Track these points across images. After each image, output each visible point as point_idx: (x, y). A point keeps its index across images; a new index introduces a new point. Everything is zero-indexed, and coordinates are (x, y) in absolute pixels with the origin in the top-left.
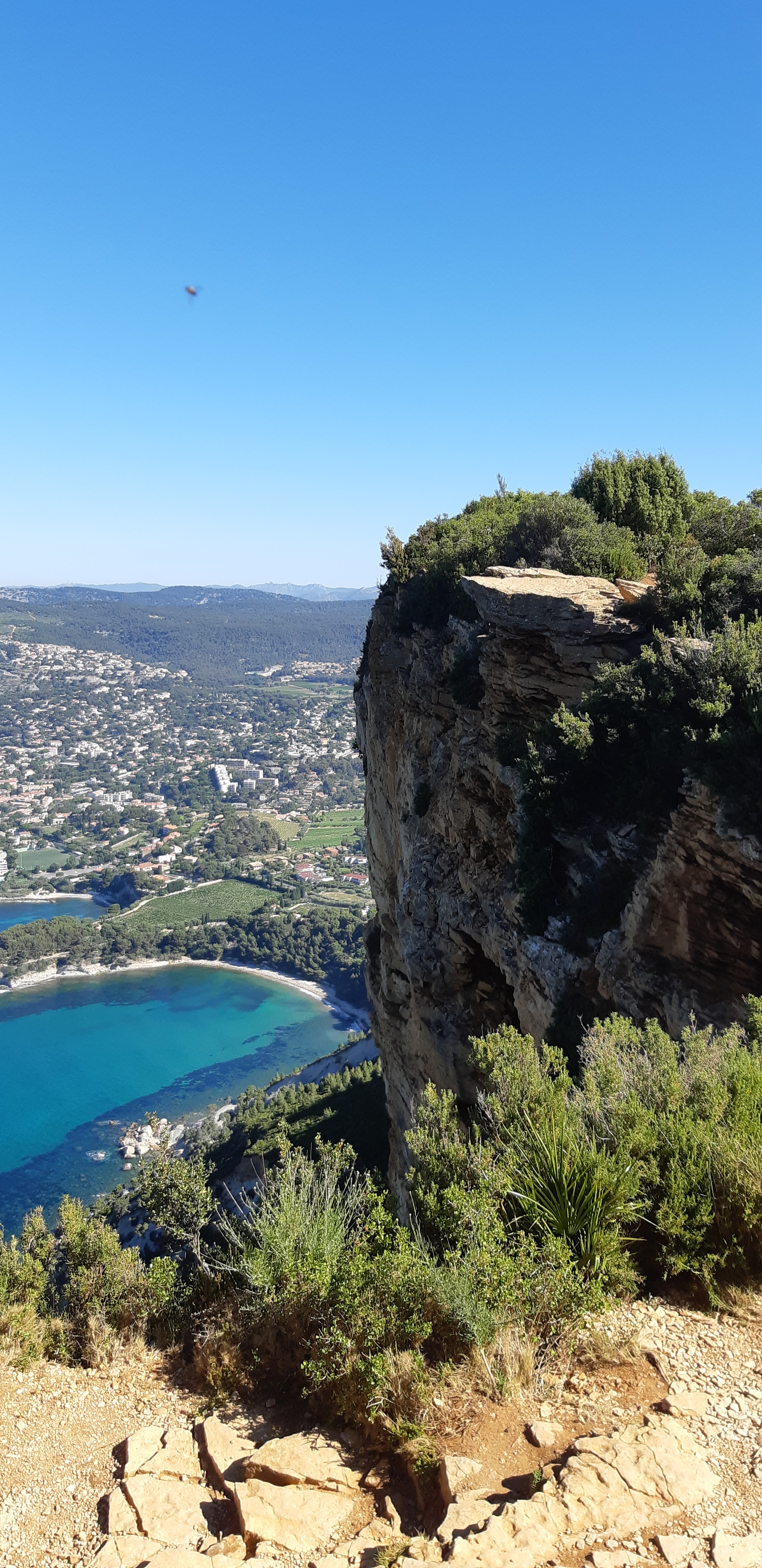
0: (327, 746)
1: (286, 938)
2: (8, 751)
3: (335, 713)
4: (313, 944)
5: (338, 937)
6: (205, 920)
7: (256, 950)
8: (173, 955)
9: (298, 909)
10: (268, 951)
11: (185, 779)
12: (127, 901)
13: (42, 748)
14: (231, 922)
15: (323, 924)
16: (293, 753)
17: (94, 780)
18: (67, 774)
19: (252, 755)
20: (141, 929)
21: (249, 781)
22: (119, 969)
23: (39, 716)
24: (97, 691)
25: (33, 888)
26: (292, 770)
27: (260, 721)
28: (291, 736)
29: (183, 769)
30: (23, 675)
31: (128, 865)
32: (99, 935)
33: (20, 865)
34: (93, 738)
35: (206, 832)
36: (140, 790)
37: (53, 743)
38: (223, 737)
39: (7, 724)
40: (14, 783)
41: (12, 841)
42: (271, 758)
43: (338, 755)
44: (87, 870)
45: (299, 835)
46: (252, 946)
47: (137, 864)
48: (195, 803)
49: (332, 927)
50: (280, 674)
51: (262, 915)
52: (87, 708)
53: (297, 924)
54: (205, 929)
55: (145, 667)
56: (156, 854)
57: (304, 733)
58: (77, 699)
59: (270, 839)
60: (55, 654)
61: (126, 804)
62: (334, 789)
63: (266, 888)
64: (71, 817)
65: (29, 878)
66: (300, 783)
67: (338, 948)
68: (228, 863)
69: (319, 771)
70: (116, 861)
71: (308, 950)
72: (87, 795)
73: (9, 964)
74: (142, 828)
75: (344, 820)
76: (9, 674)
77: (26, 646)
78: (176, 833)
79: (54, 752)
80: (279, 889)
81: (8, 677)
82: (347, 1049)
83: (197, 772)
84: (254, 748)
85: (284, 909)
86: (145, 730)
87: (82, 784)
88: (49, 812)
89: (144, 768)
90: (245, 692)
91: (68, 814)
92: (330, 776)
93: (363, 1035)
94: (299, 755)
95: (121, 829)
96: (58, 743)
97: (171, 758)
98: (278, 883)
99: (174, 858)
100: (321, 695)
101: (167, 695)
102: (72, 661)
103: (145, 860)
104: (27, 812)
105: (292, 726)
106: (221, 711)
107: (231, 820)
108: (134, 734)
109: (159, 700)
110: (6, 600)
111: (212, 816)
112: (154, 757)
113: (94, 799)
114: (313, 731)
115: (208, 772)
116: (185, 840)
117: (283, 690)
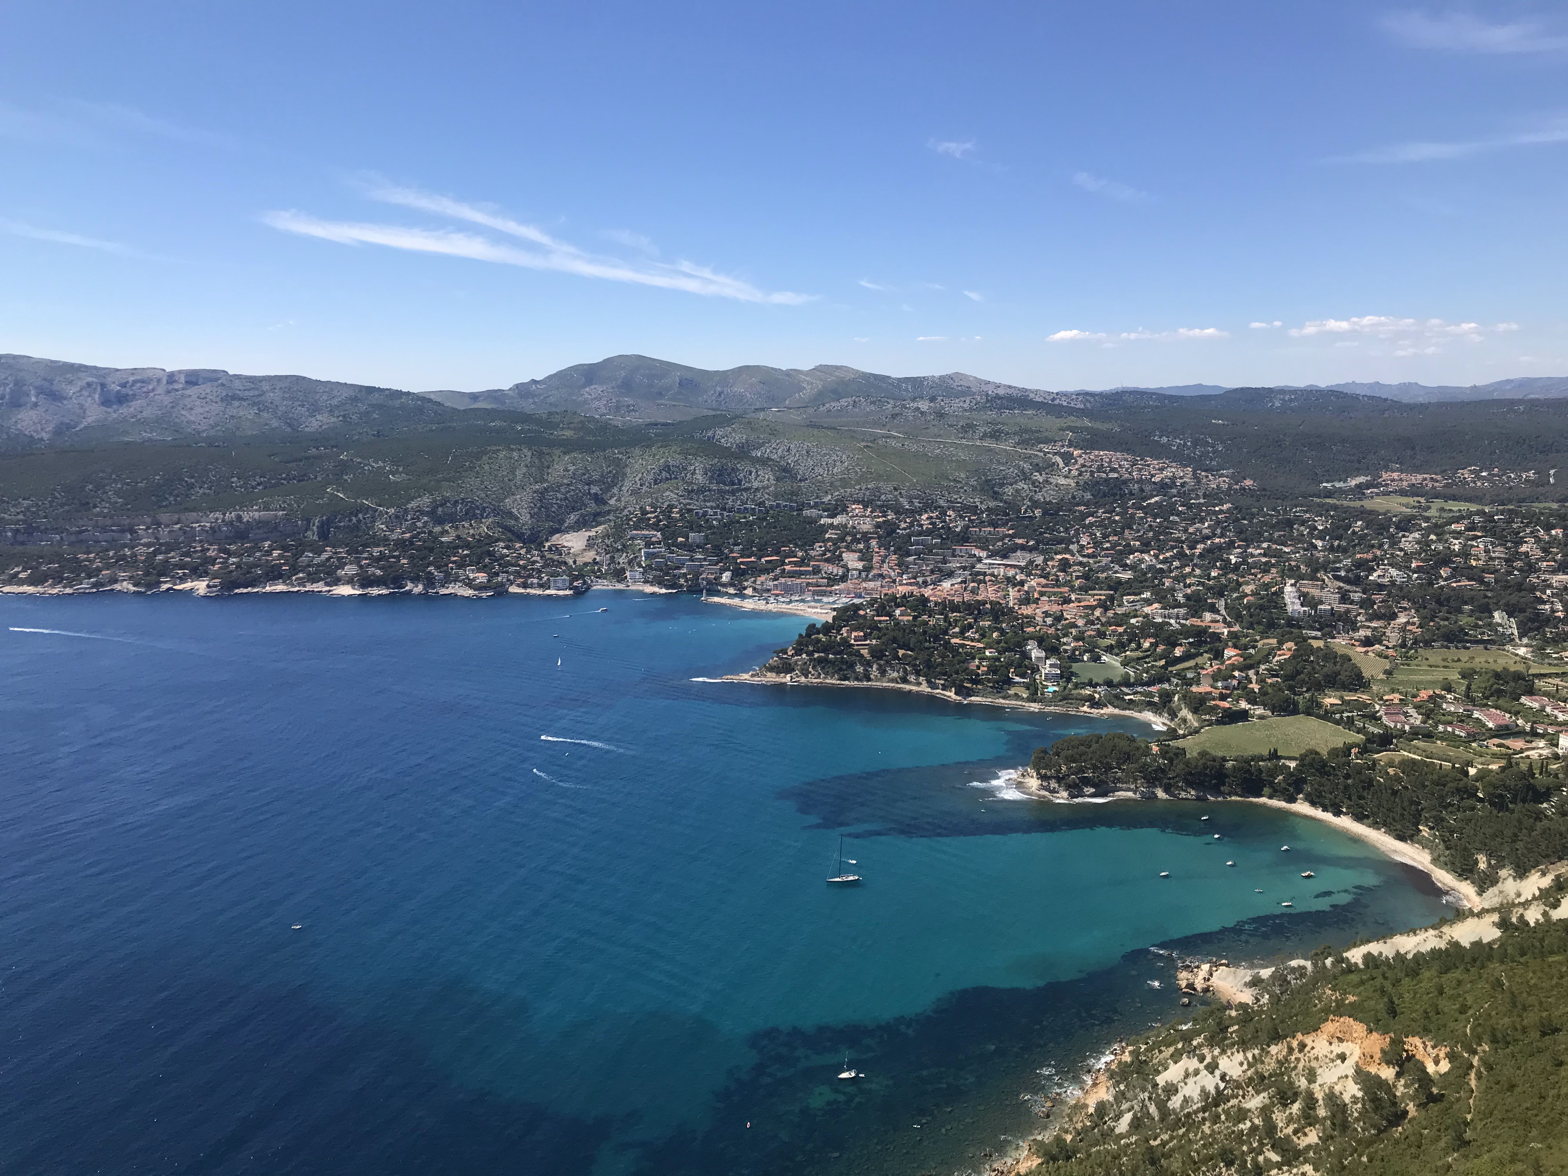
2: (1060, 559)
3: (1436, 534)
6: (1273, 756)
9: (1385, 757)
11: (1247, 601)
13: (1095, 559)
14: (1305, 761)
16: (1379, 577)
17: (1148, 594)
18: (1120, 587)
20: (1201, 757)
21: (1322, 607)
23: (1093, 525)
24: (1153, 501)
25: (1086, 701)
26: (1378, 596)
28: (1379, 557)
29: (1248, 589)
30: (1078, 483)
31: (1186, 687)
33: (1073, 676)
34: (1147, 551)
35: (1274, 660)
36: (1198, 608)
37: (1105, 554)
38: (1294, 555)
40: (1066, 593)
41: (1066, 651)
42: (1352, 582)
43: (1438, 583)
44: (1140, 690)
45: (1386, 672)
47: (1196, 687)
48: (1258, 628)
50: (1366, 486)
51: (1340, 759)
54: (1274, 767)
55: (1207, 476)
56: (1217, 678)
57: (1394, 556)
58: (1131, 508)
59: (1350, 674)
60: (1111, 461)
61: (1181, 623)
62: (1432, 623)
63: (1346, 728)
64: (1123, 632)
65: (1080, 692)
66: (1388, 613)
68: (1301, 697)
69: (1414, 600)
70: (1173, 681)
72: (1139, 611)
74: (1202, 650)
75: (1443, 661)
76: (1064, 481)
77: (1081, 450)
78: (1235, 659)
79: (1106, 564)
80: (1362, 732)
81: (1062, 484)
83: (1261, 593)
84: (1332, 570)
85: (1368, 755)
87: (1135, 598)
88: (1102, 624)
89: (1201, 587)
90: (1322, 505)
91: (1121, 630)
94: (1386, 580)
95: (1175, 650)
96: (1112, 554)
97: (1230, 577)
98: (1361, 725)
99: (1237, 685)
101: (1230, 507)
102: (1127, 467)
103: (1204, 684)
104: (1080, 625)
106: (1292, 525)
107: (1303, 650)
108: (1192, 547)
109: (1221, 512)
110: (1060, 405)
111: (1281, 643)
112: (1214, 574)
113: (1146, 616)
114: (1406, 554)
115: (1275, 593)
116: (1250, 667)
117: (1368, 504)
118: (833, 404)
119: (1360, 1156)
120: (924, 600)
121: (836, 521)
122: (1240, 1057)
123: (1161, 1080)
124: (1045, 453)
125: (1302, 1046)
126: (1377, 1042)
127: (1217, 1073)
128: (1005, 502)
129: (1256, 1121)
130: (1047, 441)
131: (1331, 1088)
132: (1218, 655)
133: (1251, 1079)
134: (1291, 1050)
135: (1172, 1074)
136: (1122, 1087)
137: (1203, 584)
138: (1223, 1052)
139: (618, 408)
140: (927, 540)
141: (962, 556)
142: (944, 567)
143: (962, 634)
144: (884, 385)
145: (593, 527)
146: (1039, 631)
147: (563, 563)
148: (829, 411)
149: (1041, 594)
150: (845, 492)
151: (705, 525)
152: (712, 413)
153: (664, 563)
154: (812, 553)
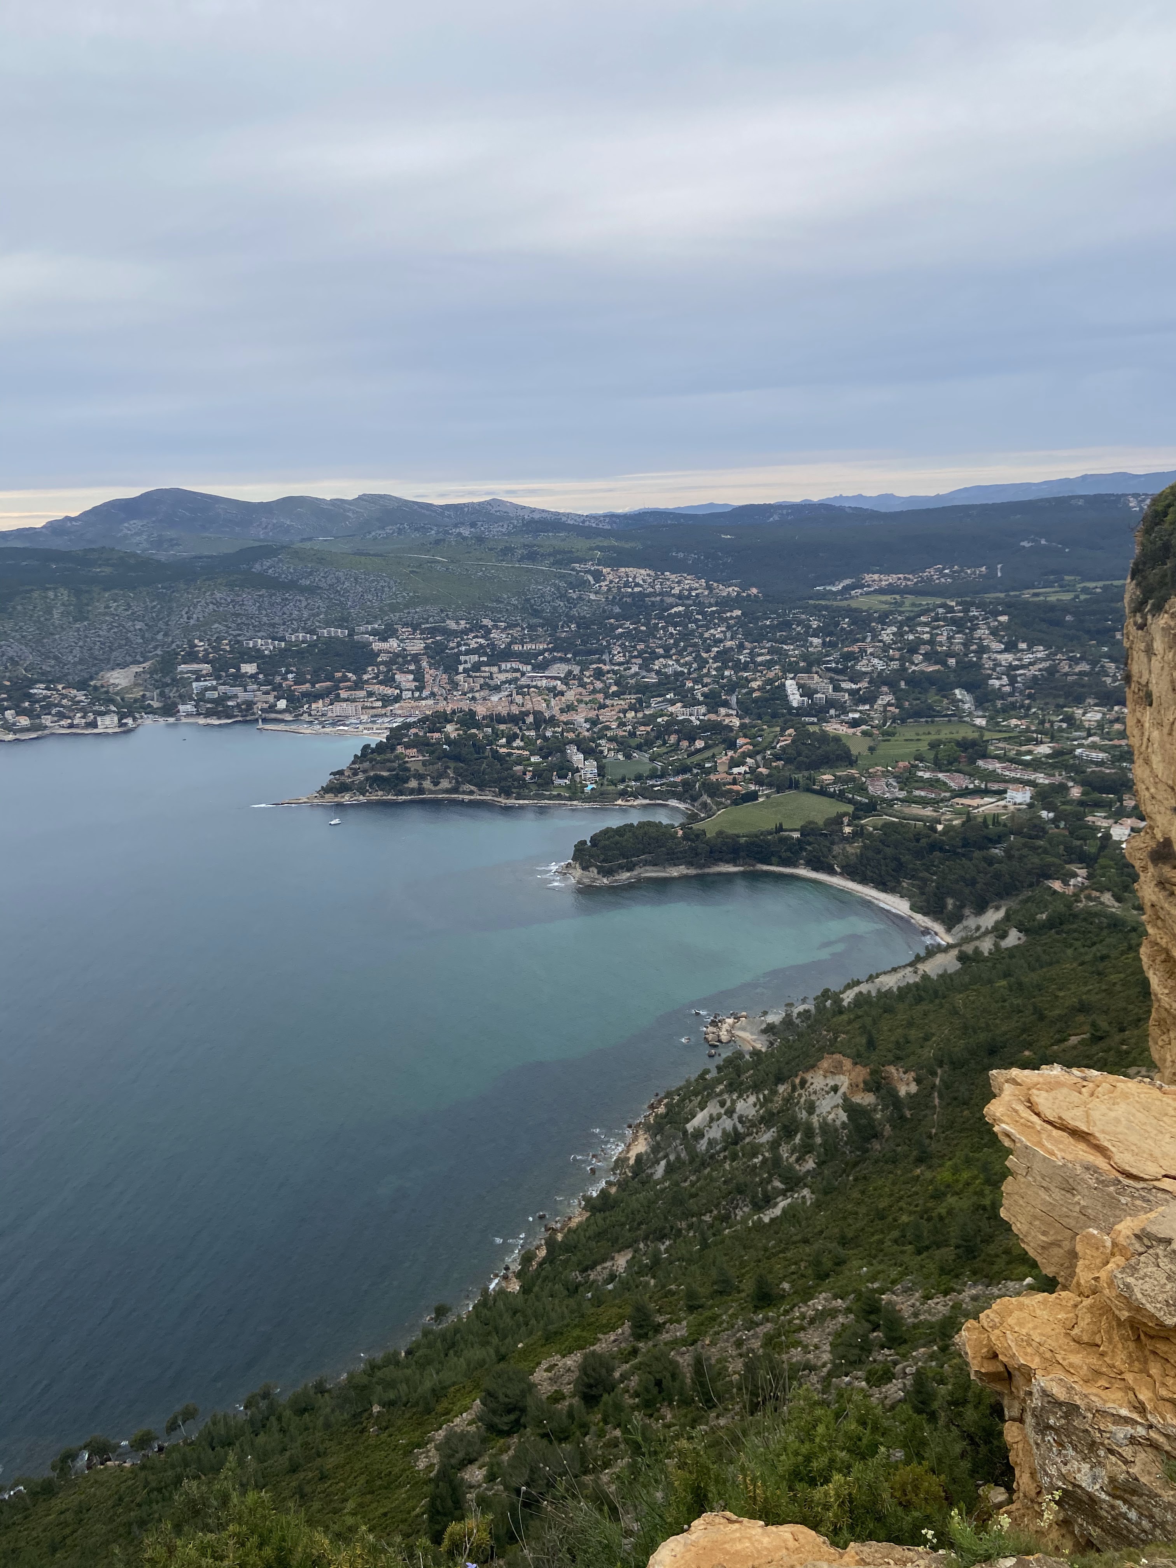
0: (899, 660)
2: (596, 669)
3: (908, 626)
6: (779, 829)
8: (746, 861)
9: (871, 822)
11: (756, 694)
13: (625, 666)
14: (804, 832)
16: (864, 666)
17: (671, 695)
18: (648, 690)
19: (822, 670)
20: (718, 835)
21: (818, 696)
23: (622, 636)
24: (673, 611)
25: (620, 795)
26: (862, 684)
27: (829, 635)
28: (862, 650)
29: (754, 685)
30: (607, 598)
31: (704, 776)
32: (679, 840)
33: (609, 774)
34: (671, 656)
35: (777, 746)
36: (714, 705)
37: (634, 660)
38: (793, 652)
39: (594, 644)
40: (600, 697)
41: (601, 752)
42: (841, 672)
43: (910, 668)
44: (668, 780)
45: (870, 749)
46: (823, 856)
47: (712, 775)
48: (767, 717)
50: (850, 587)
51: (835, 827)
52: (665, 627)
53: (872, 835)
54: (777, 839)
55: (718, 586)
56: (731, 765)
57: (875, 647)
58: (655, 618)
59: (840, 753)
60: (636, 577)
61: (701, 718)
62: (907, 703)
63: (839, 800)
64: (652, 730)
65: (616, 786)
66: (871, 698)
68: (799, 775)
69: (891, 685)
70: (693, 771)
72: (665, 709)
73: (602, 862)
74: (718, 741)
75: (917, 734)
76: (595, 597)
77: (609, 570)
78: (748, 746)
79: (635, 669)
80: (850, 802)
81: (594, 600)
83: (768, 688)
84: (824, 663)
85: (855, 822)
86: (718, 647)
87: (661, 699)
88: (632, 725)
90: (815, 607)
91: (649, 728)
92: (903, 690)
94: (869, 669)
95: (697, 742)
96: (639, 661)
97: (742, 674)
98: (849, 796)
99: (748, 770)
100: (893, 607)
101: (738, 613)
102: (650, 582)
103: (719, 772)
105: (863, 640)
106: (791, 626)
107: (802, 734)
108: (708, 651)
109: (731, 618)
110: (590, 527)
111: (783, 730)
112: (727, 673)
113: (672, 714)
114: (885, 645)
115: (778, 687)
116: (758, 753)
117: (854, 604)
118: (379, 532)
119: (848, 1176)
120: (472, 713)
121: (386, 645)
122: (752, 1099)
123: (690, 1127)
124: (578, 572)
125: (803, 1083)
126: (862, 1073)
127: (735, 1116)
128: (544, 619)
129: (767, 1154)
130: (580, 561)
131: (824, 1119)
132: (732, 745)
133: (762, 1118)
134: (794, 1089)
135: (699, 1119)
136: (658, 1138)
137: (718, 683)
138: (738, 1098)
139: (160, 542)
140: (475, 658)
141: (507, 671)
142: (491, 683)
143: (509, 744)
144: (427, 513)
145: (140, 663)
146: (578, 736)
147: (112, 701)
148: (375, 538)
149: (580, 701)
150: (395, 617)
151: (254, 656)
152: (257, 544)
153: (215, 695)
154: (365, 677)
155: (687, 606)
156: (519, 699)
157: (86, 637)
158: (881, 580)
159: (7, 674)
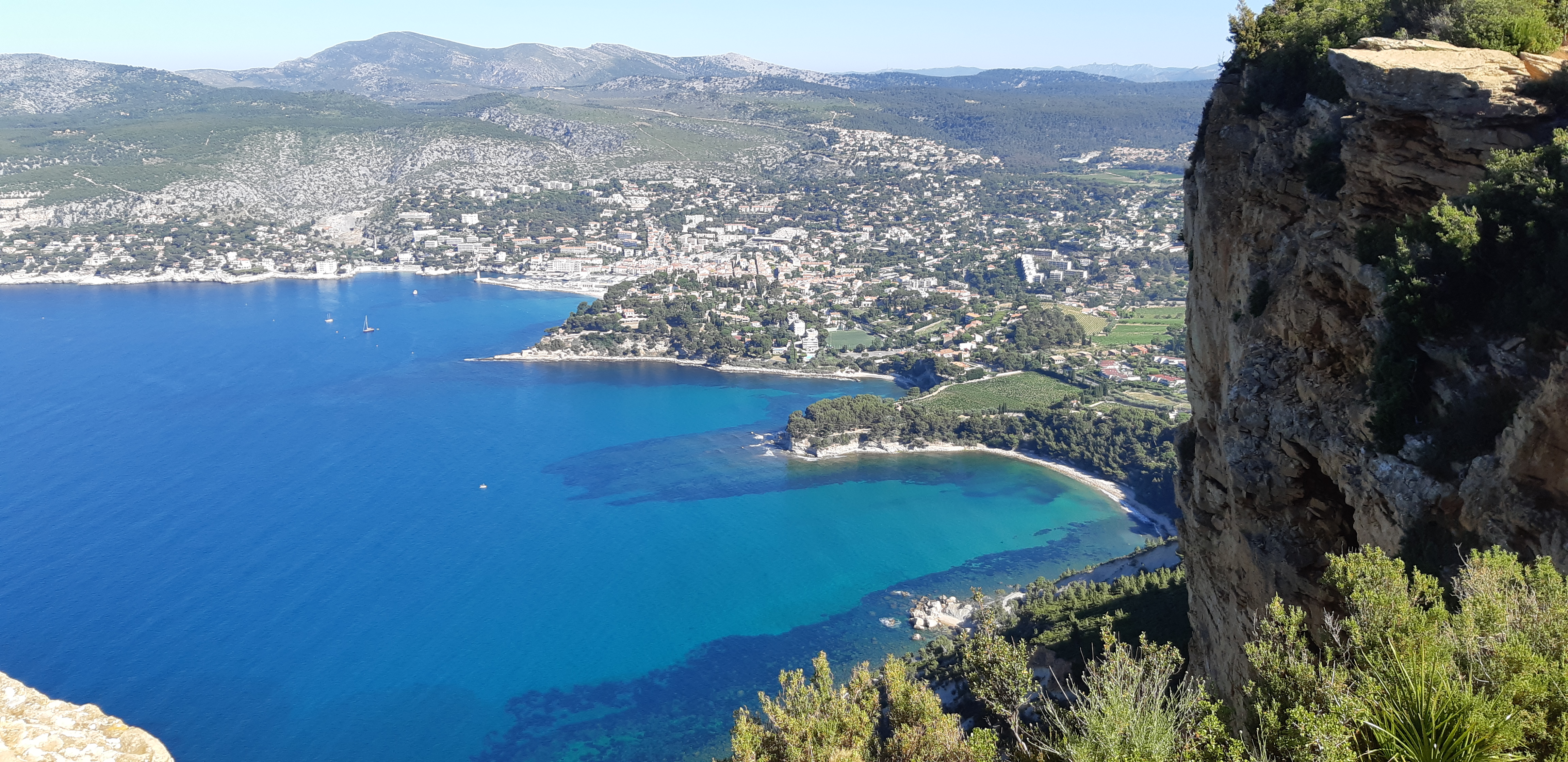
0: (1143, 238)
1: (1085, 435)
2: (824, 235)
3: (1155, 203)
4: (1114, 444)
5: (1141, 439)
6: (1003, 409)
7: (1053, 444)
8: (968, 441)
9: (1099, 407)
10: (1065, 446)
11: (991, 268)
12: (927, 386)
13: (855, 233)
14: (1029, 414)
15: (1126, 424)
16: (1105, 243)
17: (902, 265)
18: (877, 259)
19: (1061, 245)
20: (940, 413)
21: (1056, 272)
22: (916, 449)
23: (854, 201)
24: (910, 177)
25: (841, 366)
26: (1103, 262)
27: (1072, 210)
28: (1105, 227)
29: (989, 258)
30: (841, 161)
31: (930, 350)
32: (899, 415)
33: (830, 344)
34: (903, 224)
35: (1008, 323)
36: (945, 277)
37: (865, 228)
38: (1033, 226)
39: (825, 208)
40: (827, 265)
41: (824, 321)
42: (1081, 248)
43: (1154, 248)
44: (892, 352)
45: (1106, 330)
46: (1049, 440)
47: (938, 350)
48: (999, 292)
49: (1136, 428)
50: (1097, 160)
51: (1061, 410)
52: (899, 194)
53: (1100, 421)
54: (1002, 420)
55: (958, 153)
56: (958, 341)
57: (1118, 224)
58: (890, 185)
59: (1074, 333)
60: (872, 140)
61: (931, 290)
62: (1148, 284)
63: (1067, 383)
64: (878, 300)
65: (837, 357)
66: (1111, 276)
67: (1140, 451)
68: (1029, 355)
69: (1133, 265)
70: (919, 345)
71: (1108, 450)
72: (894, 279)
73: (816, 435)
74: (946, 315)
75: (1156, 317)
76: (828, 160)
77: (845, 132)
78: (977, 322)
79: (865, 237)
80: (1081, 385)
81: (827, 162)
82: (1143, 553)
83: (1003, 261)
84: (1064, 239)
85: (1085, 406)
86: (954, 217)
87: (891, 269)
88: (858, 295)
89: (951, 256)
90: (1058, 180)
91: (875, 298)
92: (1145, 270)
93: (1161, 541)
94: (1111, 247)
95: (925, 314)
96: (870, 228)
97: (977, 246)
98: (1080, 379)
99: (975, 347)
100: (1141, 183)
101: (977, 182)
102: (887, 146)
103: (946, 347)
104: (839, 294)
105: (1106, 216)
106: (1032, 199)
107: (1035, 312)
108: (943, 221)
109: (970, 187)
110: (829, 86)
111: (1016, 306)
112: (961, 244)
113: (901, 285)
114: (1129, 221)
115: (1014, 261)
116: (987, 329)
117: (1100, 178)
118: (610, 83)
120: (692, 275)
121: (610, 200)
124: (812, 133)
128: (774, 180)
130: (815, 121)
132: (960, 320)
139: (389, 87)
140: (698, 219)
141: (733, 233)
142: (715, 244)
143: (728, 308)
144: (662, 66)
145: (361, 209)
146: (802, 302)
147: (331, 246)
148: (606, 90)
149: (805, 267)
150: (621, 172)
151: (478, 205)
152: (487, 91)
153: (436, 244)
154: (587, 233)
155: (924, 173)
156: (744, 263)
157: (311, 180)
158: (1130, 154)
159: (232, 215)
